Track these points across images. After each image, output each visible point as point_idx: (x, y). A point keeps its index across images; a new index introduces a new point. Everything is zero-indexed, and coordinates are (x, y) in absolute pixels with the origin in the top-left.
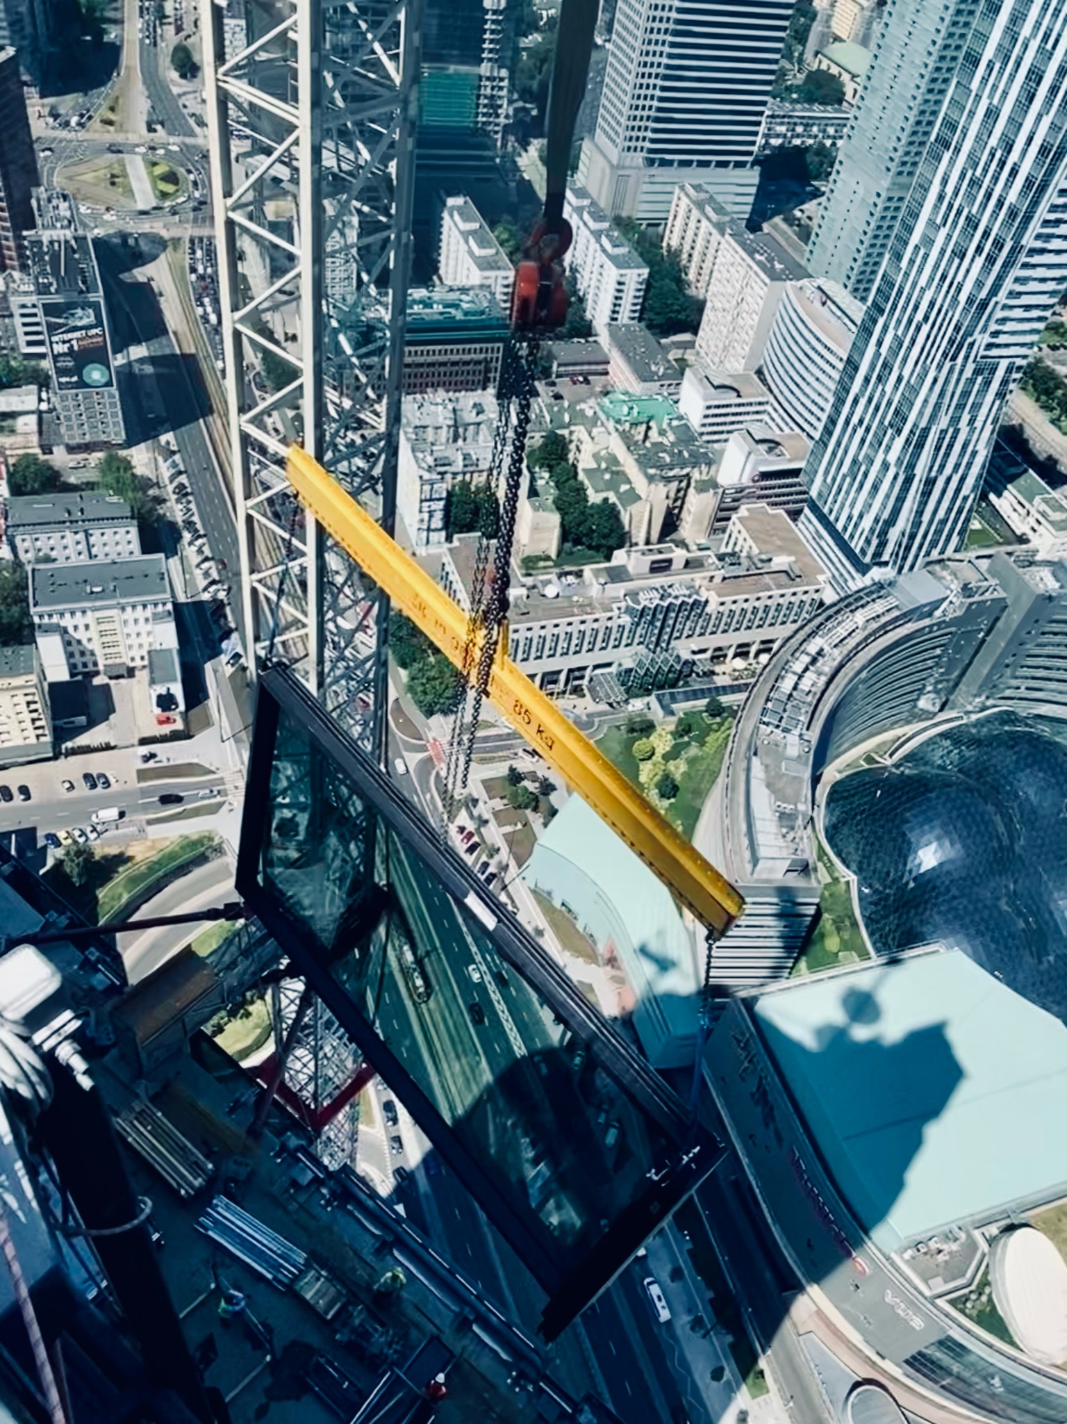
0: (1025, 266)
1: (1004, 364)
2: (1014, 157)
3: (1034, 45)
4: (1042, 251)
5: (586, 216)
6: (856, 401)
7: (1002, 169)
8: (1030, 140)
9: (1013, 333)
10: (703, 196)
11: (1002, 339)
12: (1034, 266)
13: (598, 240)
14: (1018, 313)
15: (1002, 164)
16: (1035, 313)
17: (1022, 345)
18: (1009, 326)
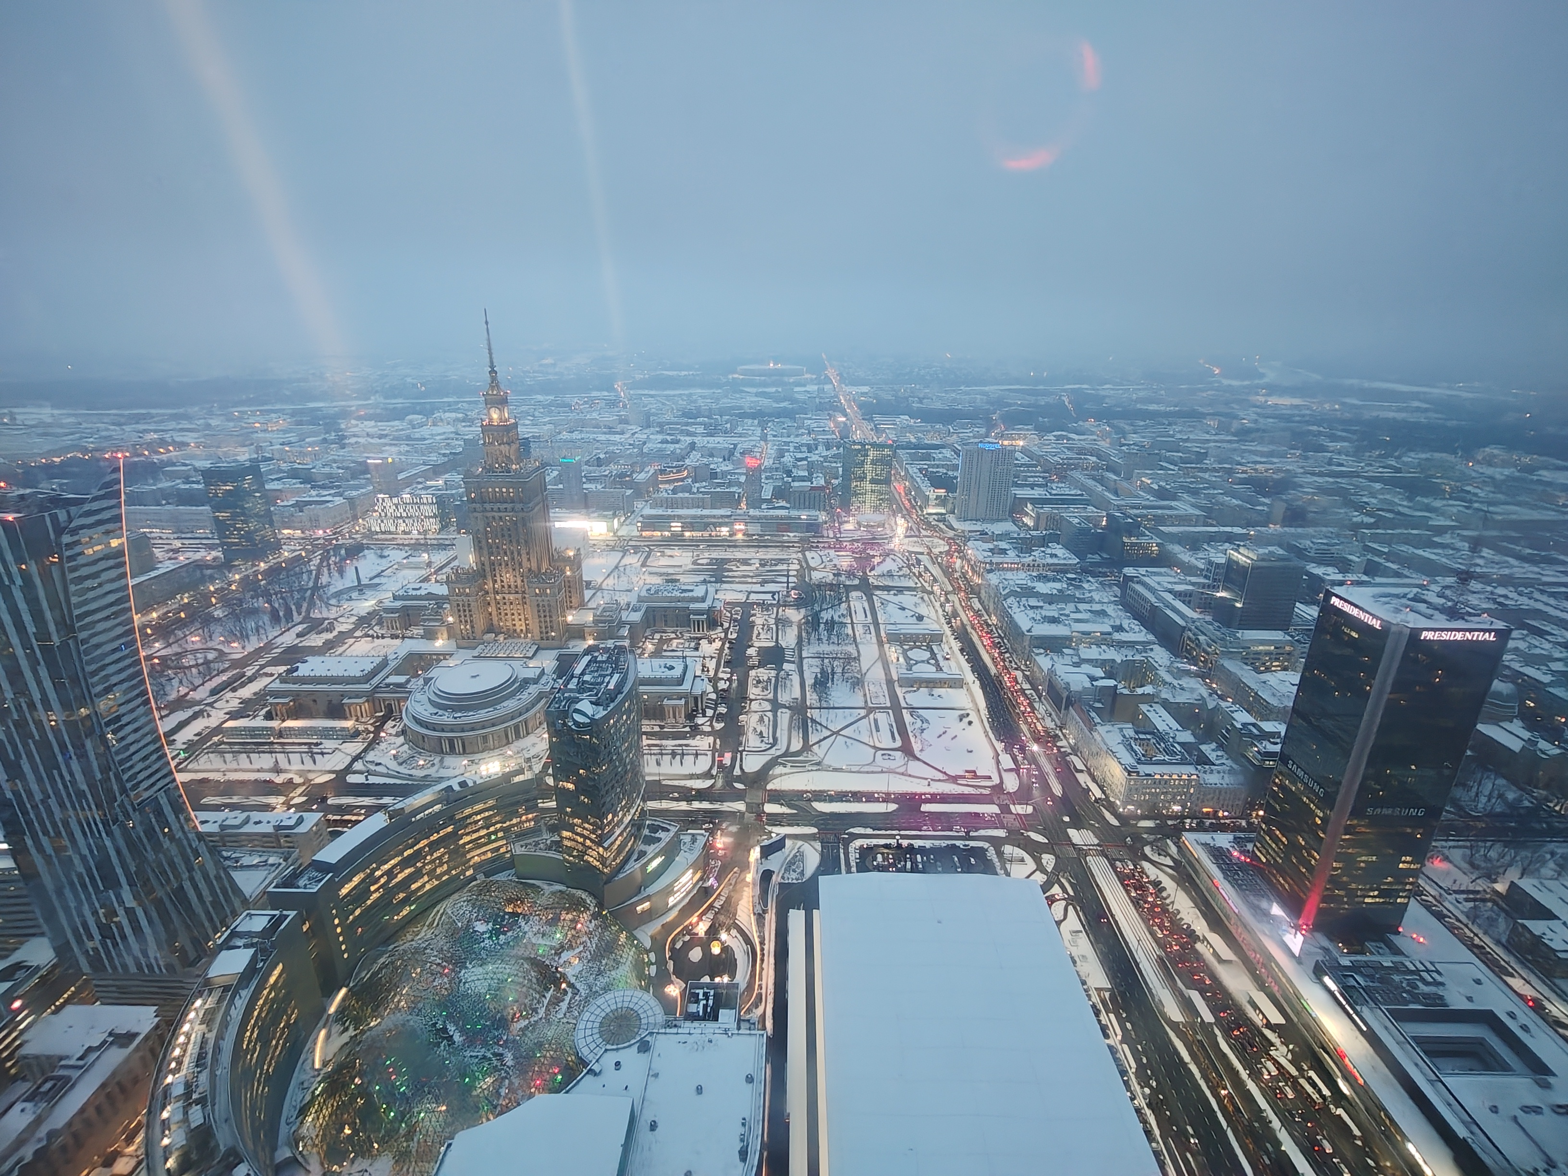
1: (161, 795)
2: (36, 695)
6: (60, 894)
9: (149, 777)
16: (154, 757)
17: (164, 777)
18: (142, 776)
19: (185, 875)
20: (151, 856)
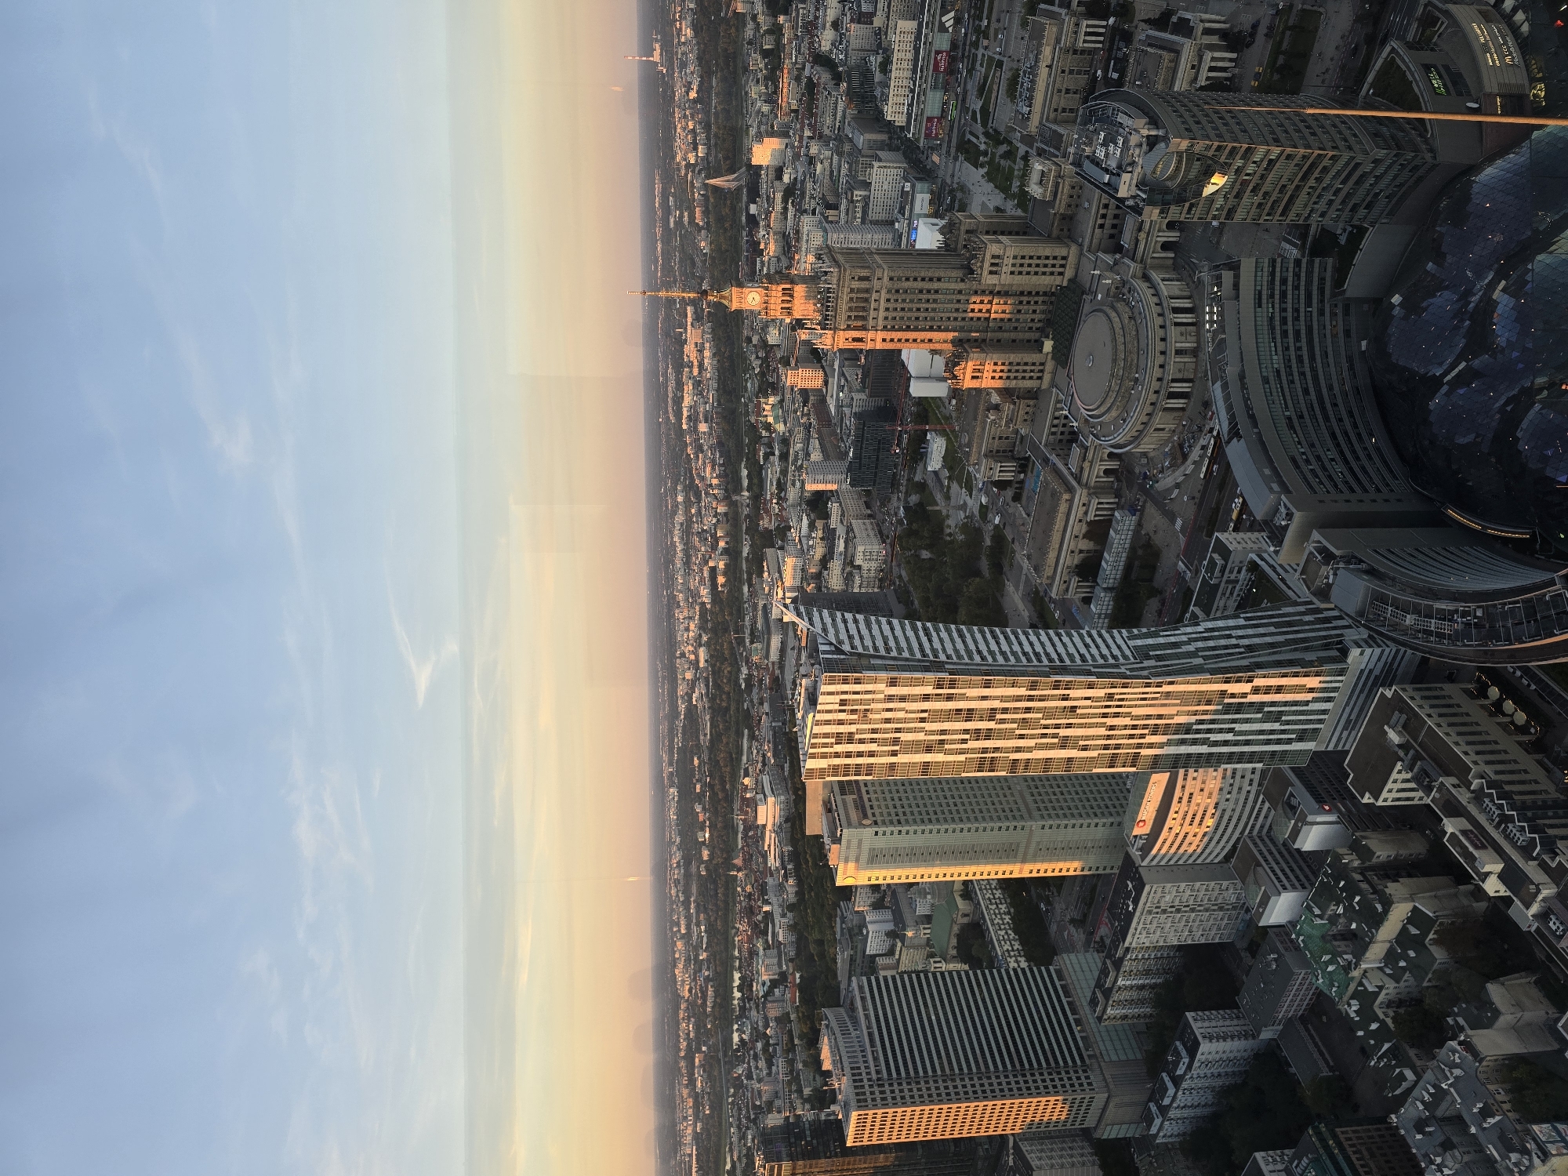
0: (1061, 660)
1: (1131, 643)
2: (997, 704)
3: (928, 726)
4: (1047, 655)
5: (1166, 1101)
6: (1216, 744)
7: (1007, 709)
8: (984, 698)
9: (1108, 647)
10: (1099, 995)
11: (1116, 652)
12: (1059, 655)
13: (1182, 1077)
14: (1094, 651)
15: (1005, 710)
16: (1088, 640)
17: (1113, 638)
18: (1105, 651)
19: (1234, 641)
20: (1199, 661)
